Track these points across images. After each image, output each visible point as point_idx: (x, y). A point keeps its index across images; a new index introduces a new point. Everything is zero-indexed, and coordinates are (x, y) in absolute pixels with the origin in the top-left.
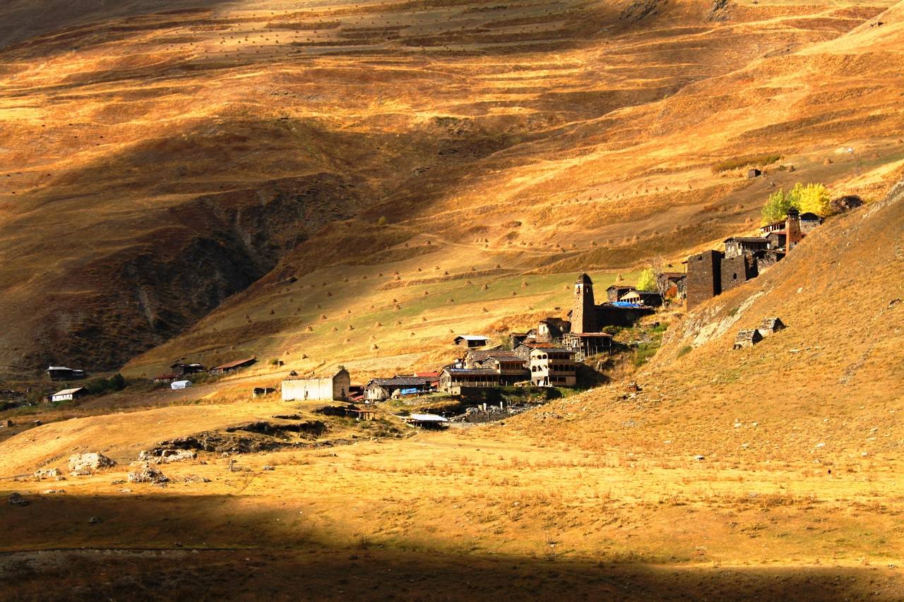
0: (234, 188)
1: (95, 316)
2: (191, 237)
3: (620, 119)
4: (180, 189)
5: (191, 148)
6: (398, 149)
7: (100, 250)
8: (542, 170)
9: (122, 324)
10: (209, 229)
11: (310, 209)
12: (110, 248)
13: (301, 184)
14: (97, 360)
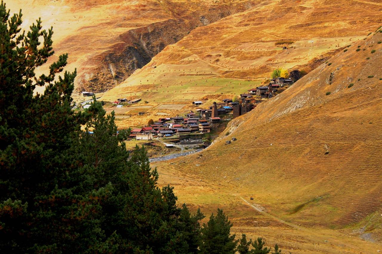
0: (140, 26)
1: (96, 74)
2: (126, 46)
3: (260, 11)
4: (123, 26)
5: (127, 9)
6: (196, 8)
7: (98, 51)
8: (232, 32)
9: (104, 77)
10: (132, 42)
11: (165, 33)
12: (101, 51)
13: (162, 24)
14: (97, 89)
